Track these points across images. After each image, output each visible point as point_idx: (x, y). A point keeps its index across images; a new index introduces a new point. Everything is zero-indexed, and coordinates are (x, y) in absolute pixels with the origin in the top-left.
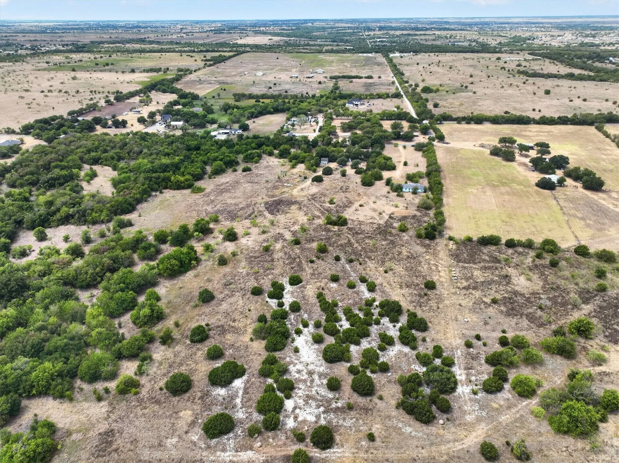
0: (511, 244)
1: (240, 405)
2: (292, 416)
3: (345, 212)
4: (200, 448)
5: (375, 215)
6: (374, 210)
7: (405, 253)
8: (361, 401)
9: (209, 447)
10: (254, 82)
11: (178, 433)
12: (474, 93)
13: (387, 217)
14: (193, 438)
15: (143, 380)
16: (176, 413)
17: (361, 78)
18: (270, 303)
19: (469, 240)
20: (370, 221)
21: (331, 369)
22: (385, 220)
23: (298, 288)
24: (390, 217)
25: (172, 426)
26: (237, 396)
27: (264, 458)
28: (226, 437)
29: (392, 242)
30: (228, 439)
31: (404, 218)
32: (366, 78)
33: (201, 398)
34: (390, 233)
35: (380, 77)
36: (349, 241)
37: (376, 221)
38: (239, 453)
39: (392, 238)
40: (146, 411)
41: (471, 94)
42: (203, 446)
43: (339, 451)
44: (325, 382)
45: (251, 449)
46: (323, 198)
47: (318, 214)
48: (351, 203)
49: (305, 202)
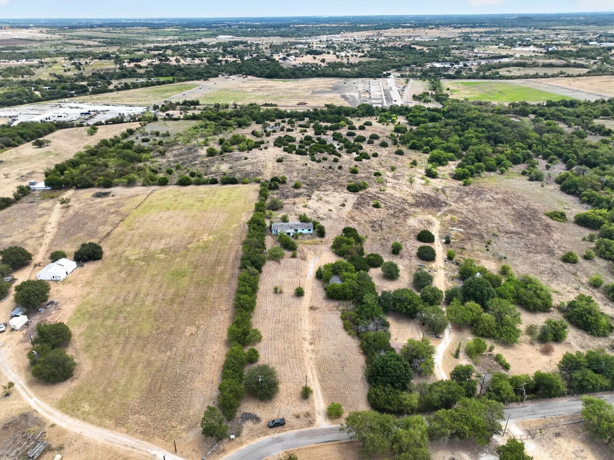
3: (356, 199)
5: (325, 198)
6: (327, 202)
7: (295, 174)
13: (313, 197)
20: (327, 193)
22: (314, 194)
24: (310, 196)
29: (305, 179)
31: (297, 195)
34: (308, 185)
37: (322, 192)
39: (305, 181)
46: (392, 212)
47: (381, 195)
48: (357, 208)
49: (406, 207)
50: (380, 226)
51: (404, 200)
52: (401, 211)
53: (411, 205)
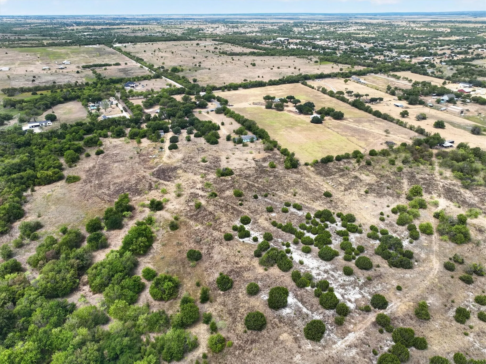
0: (339, 159)
1: (309, 313)
2: (347, 301)
4: (320, 350)
5: (243, 162)
6: (239, 159)
7: (291, 180)
8: (370, 273)
9: (324, 347)
10: (9, 77)
11: (295, 351)
12: (209, 69)
13: (253, 161)
14: (308, 348)
15: (223, 334)
16: (277, 340)
17: (110, 65)
18: (246, 242)
19: (317, 162)
20: (245, 167)
21: (333, 264)
22: (254, 163)
23: (252, 224)
24: (256, 161)
25: (286, 349)
26: (300, 308)
27: (363, 332)
28: (326, 335)
29: (276, 176)
30: (329, 335)
31: (265, 159)
32: (114, 65)
33: (280, 322)
34: (267, 171)
35: (126, 64)
36: (248, 183)
37: (249, 166)
38: (346, 339)
39: (272, 174)
40: (254, 351)
41: (208, 70)
42: (320, 348)
43: (393, 304)
44: (341, 273)
45: (349, 332)
46: (193, 160)
47: (204, 172)
48: (217, 158)
49: (183, 166)
50: (199, 150)
51: (185, 171)
52: (187, 162)
53: (181, 168)
